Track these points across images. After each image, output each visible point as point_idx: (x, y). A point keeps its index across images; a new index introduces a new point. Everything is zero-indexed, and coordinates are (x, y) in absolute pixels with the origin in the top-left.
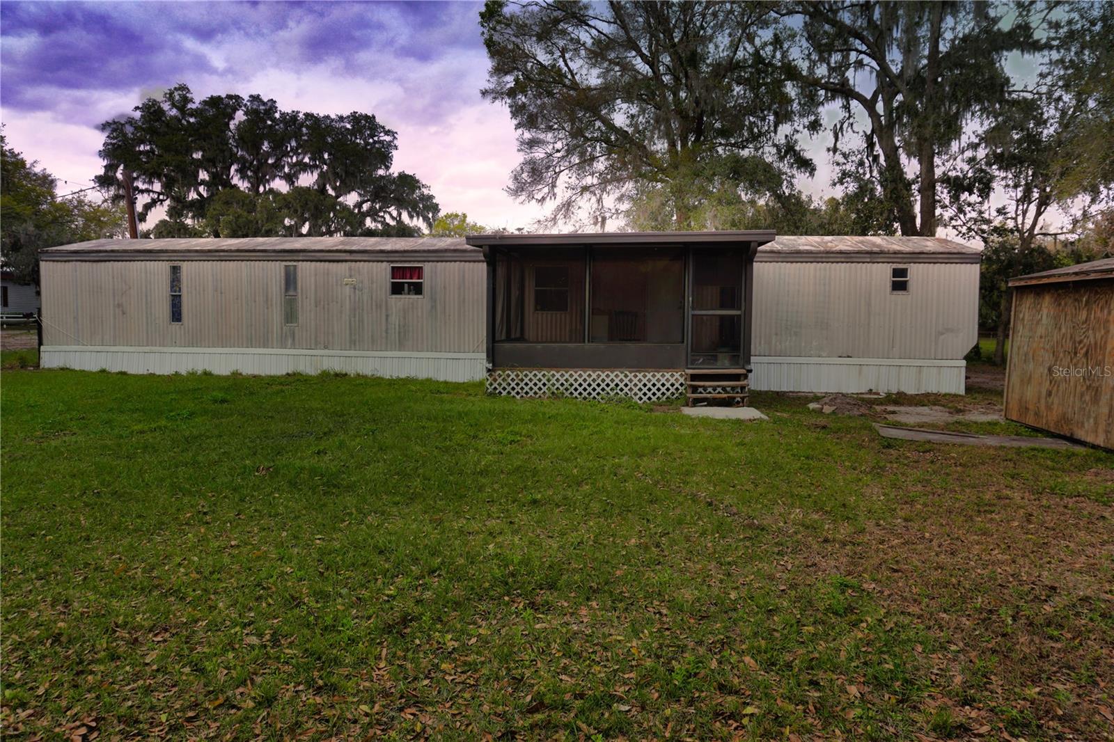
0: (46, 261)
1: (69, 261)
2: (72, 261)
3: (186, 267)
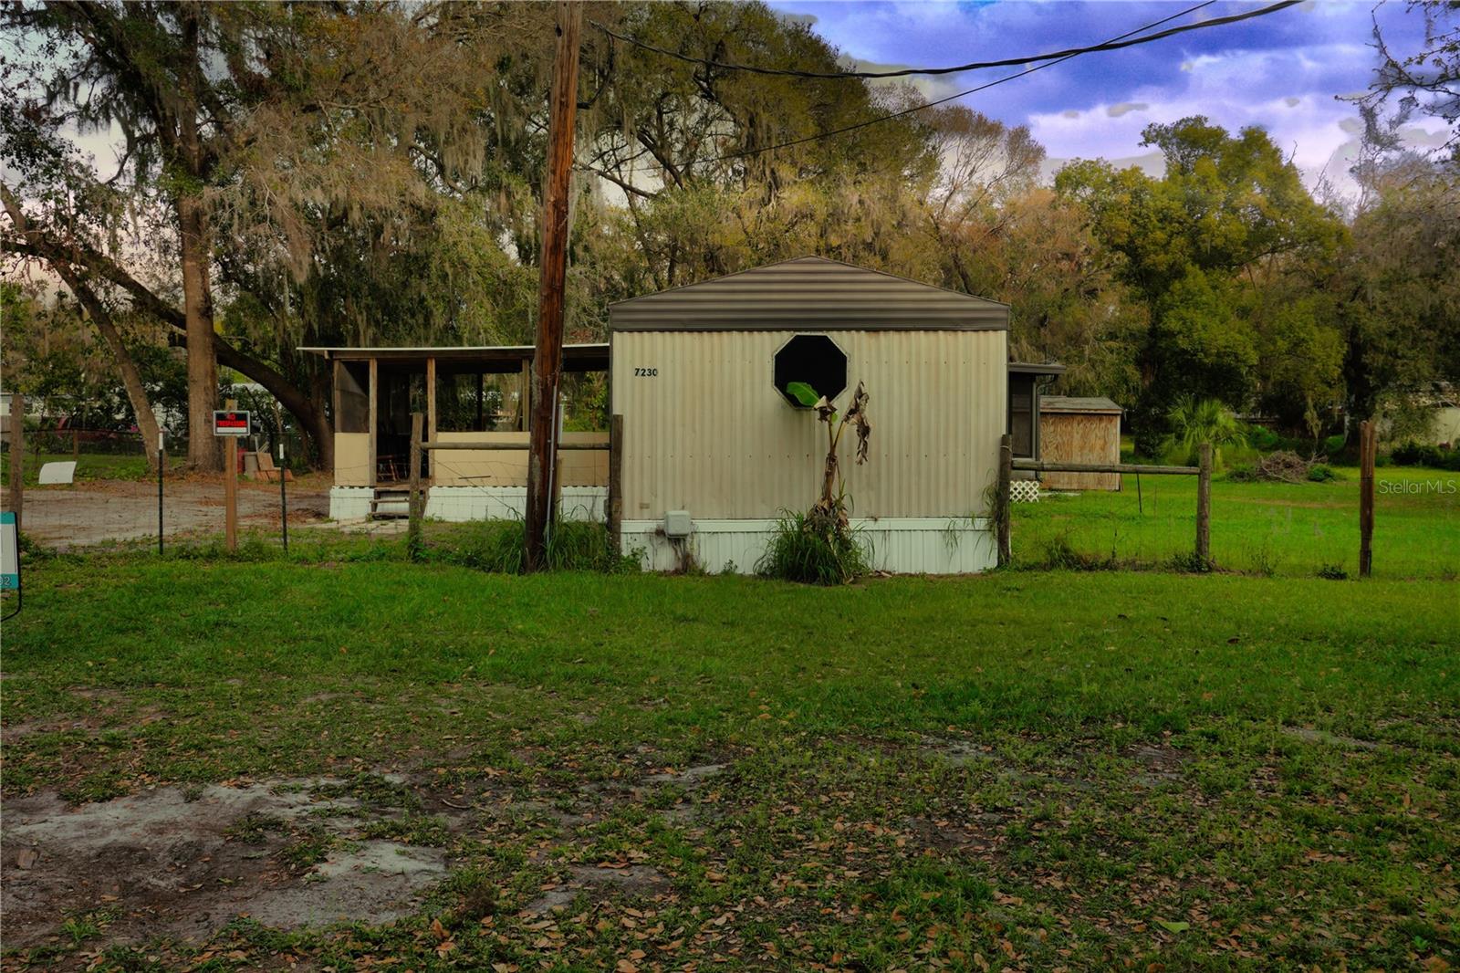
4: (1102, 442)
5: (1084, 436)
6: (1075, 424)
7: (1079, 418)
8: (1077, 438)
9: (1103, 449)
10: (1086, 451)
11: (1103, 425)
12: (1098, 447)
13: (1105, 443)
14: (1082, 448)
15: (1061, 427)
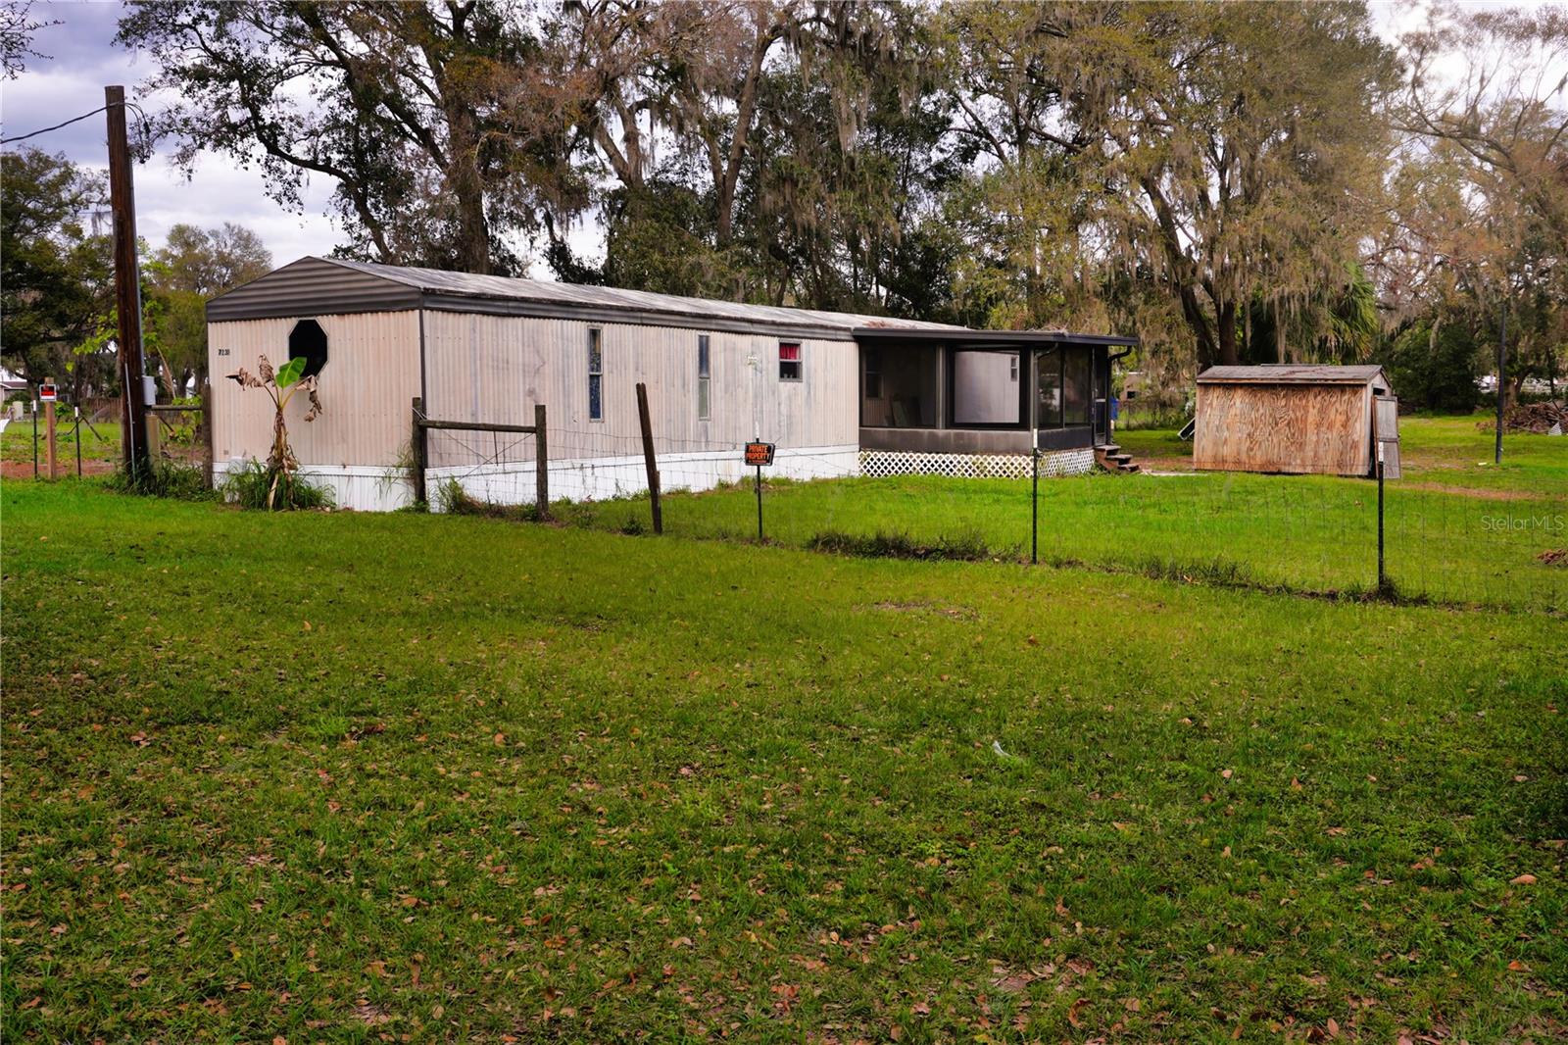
0: (432, 309)
1: (466, 312)
2: (471, 312)
3: (607, 331)
4: (1344, 418)
5: (1322, 411)
6: (1311, 397)
7: (1316, 390)
8: (1313, 414)
9: (1344, 426)
10: (1323, 429)
11: (1346, 397)
12: (1338, 425)
13: (1348, 419)
14: (1318, 426)
15: (1295, 401)
